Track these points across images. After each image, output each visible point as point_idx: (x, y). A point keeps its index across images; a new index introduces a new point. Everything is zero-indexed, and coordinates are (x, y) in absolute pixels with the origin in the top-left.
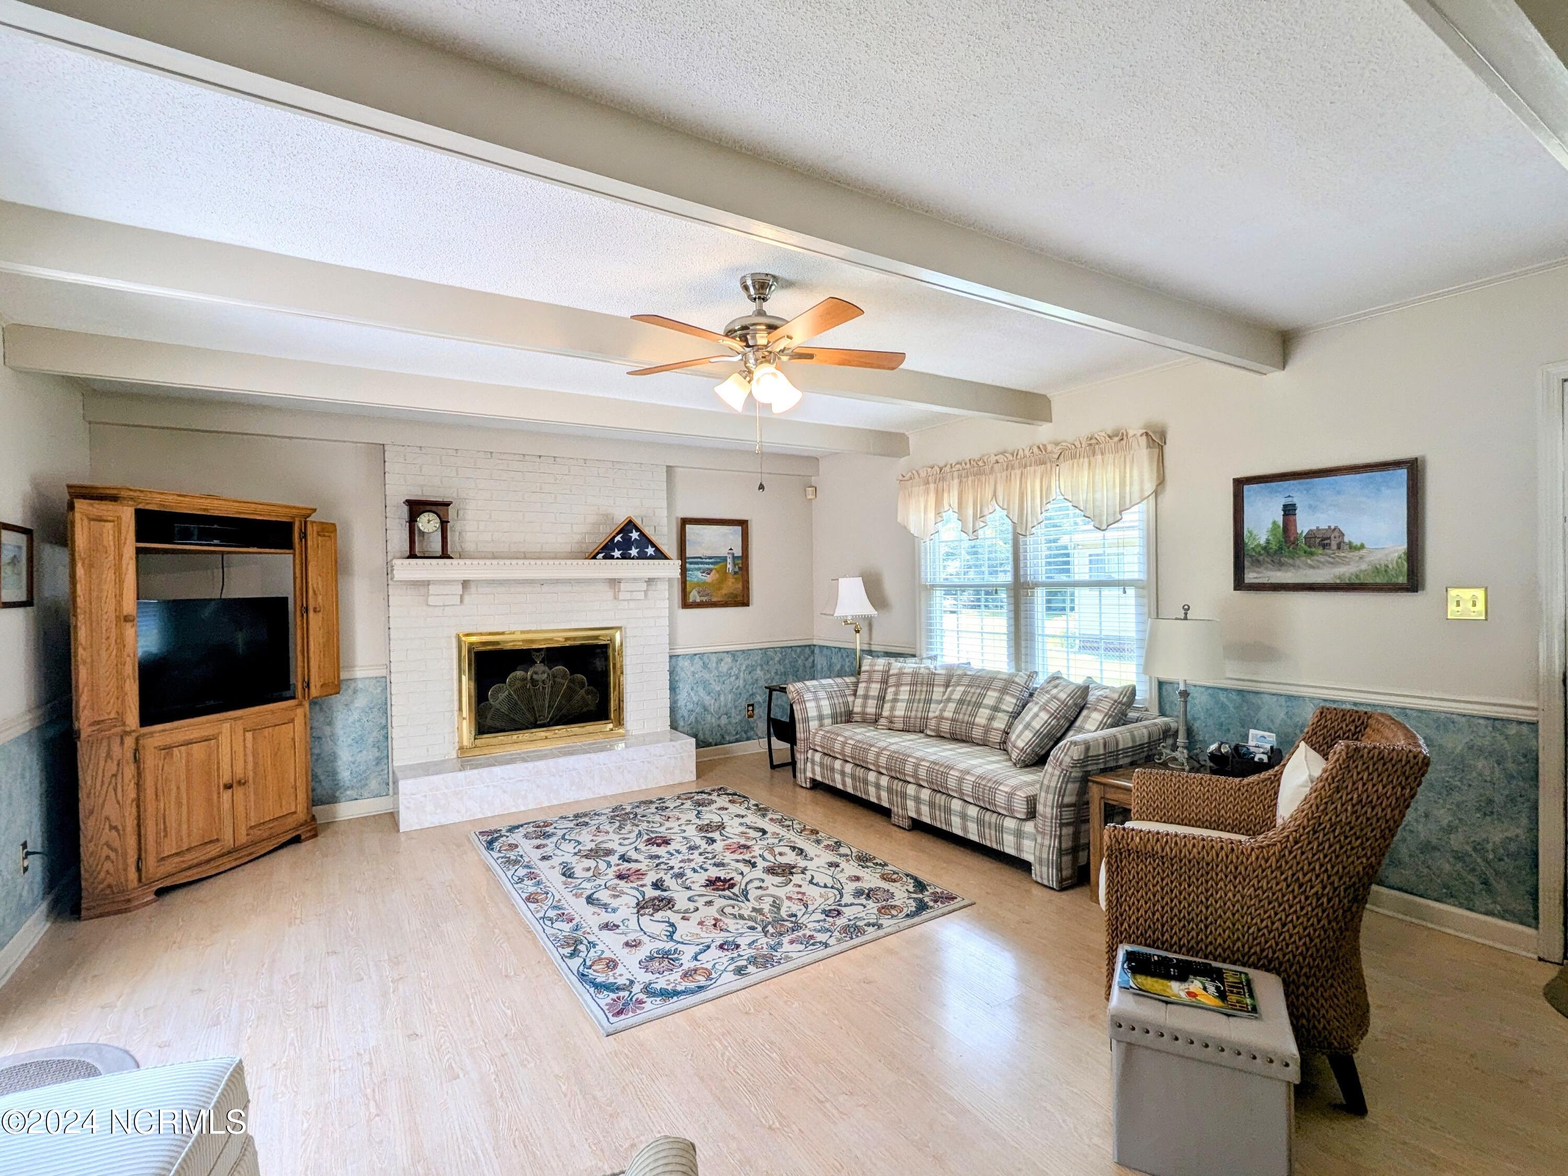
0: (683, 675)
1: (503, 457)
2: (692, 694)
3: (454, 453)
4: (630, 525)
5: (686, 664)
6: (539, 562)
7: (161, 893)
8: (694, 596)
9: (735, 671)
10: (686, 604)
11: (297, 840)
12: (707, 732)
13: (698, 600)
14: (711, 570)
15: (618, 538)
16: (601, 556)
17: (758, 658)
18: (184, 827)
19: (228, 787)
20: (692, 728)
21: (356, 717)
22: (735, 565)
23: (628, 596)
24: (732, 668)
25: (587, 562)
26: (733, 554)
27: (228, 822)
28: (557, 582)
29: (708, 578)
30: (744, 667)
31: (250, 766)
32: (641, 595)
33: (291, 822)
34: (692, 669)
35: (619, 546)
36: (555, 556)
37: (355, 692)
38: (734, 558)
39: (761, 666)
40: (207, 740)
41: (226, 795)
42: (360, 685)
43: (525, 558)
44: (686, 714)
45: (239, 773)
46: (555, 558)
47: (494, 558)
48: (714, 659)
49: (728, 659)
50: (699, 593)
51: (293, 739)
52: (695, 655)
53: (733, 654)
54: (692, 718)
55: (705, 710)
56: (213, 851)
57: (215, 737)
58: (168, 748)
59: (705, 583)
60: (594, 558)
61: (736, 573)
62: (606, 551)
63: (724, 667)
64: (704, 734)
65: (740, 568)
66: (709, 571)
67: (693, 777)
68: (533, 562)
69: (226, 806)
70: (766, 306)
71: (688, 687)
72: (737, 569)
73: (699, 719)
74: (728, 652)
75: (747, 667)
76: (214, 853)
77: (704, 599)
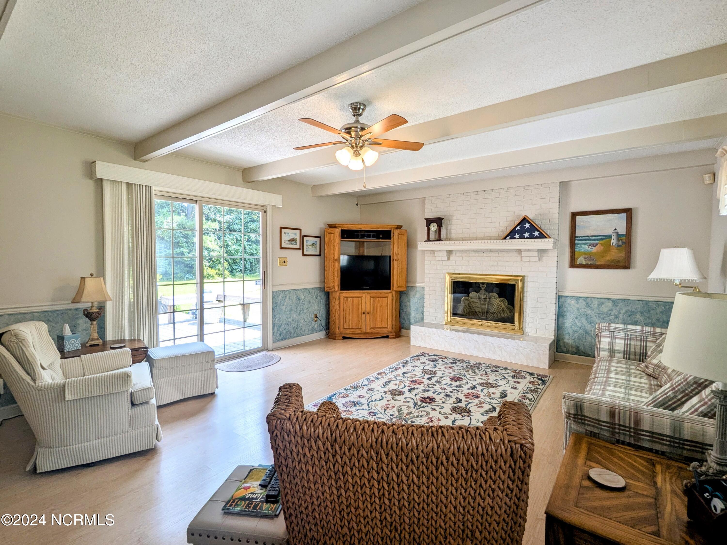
0: (569, 308)
1: (469, 194)
2: (576, 320)
3: (448, 196)
4: (525, 220)
5: (573, 302)
6: (483, 241)
7: (344, 338)
8: (581, 260)
9: (615, 312)
10: (573, 265)
11: (387, 337)
12: (587, 347)
13: (584, 263)
14: (597, 244)
15: (518, 228)
16: (508, 237)
17: (639, 307)
18: (351, 322)
19: (364, 313)
20: (575, 342)
21: (416, 301)
22: (618, 240)
23: (528, 259)
24: (612, 310)
25: (501, 241)
26: (618, 233)
27: (364, 323)
28: (490, 251)
29: (594, 250)
30: (624, 311)
31: (372, 308)
32: (537, 259)
33: (385, 330)
34: (577, 306)
35: (518, 232)
36: (490, 239)
37: (416, 292)
38: (618, 235)
39: (642, 313)
40: (358, 297)
41: (363, 316)
42: (418, 289)
43: (476, 240)
44: (571, 332)
45: (368, 310)
46: (491, 239)
47: (463, 240)
48: (596, 302)
49: (610, 304)
50: (585, 259)
51: (388, 304)
52: (580, 297)
53: (615, 302)
54: (576, 336)
55: (587, 333)
56: (359, 331)
57: (361, 297)
58: (347, 298)
59: (591, 253)
60: (505, 238)
61: (619, 246)
62: (511, 235)
63: (604, 309)
64: (584, 347)
65: (624, 243)
66: (595, 245)
67: (547, 367)
68: (480, 241)
69: (363, 319)
70: (360, 119)
71: (573, 316)
72: (620, 243)
73: (581, 337)
74: (609, 299)
75: (626, 311)
76: (359, 332)
77: (589, 263)
